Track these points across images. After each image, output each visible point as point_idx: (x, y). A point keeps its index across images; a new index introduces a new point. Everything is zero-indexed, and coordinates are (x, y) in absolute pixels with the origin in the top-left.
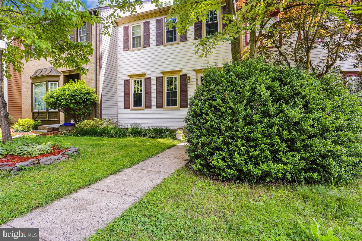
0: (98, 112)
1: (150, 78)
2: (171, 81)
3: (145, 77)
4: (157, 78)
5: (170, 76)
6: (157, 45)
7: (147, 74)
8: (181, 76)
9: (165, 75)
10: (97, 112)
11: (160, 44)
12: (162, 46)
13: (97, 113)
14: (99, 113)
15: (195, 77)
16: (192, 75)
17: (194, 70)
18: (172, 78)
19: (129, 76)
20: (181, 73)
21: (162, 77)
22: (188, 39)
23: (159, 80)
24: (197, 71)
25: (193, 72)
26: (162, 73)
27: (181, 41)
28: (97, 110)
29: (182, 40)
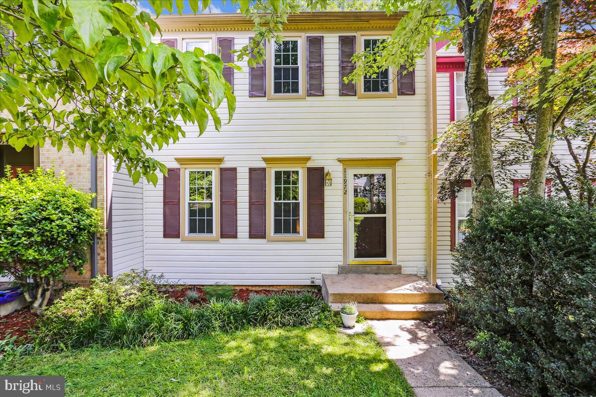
0: (102, 254)
1: (234, 170)
2: (285, 179)
3: (222, 166)
4: (251, 170)
5: (283, 168)
6: (251, 96)
7: (225, 160)
8: (310, 170)
9: (270, 166)
10: (99, 254)
11: (260, 95)
12: (265, 99)
13: (99, 258)
14: (106, 256)
15: (341, 174)
16: (335, 171)
17: (340, 161)
18: (287, 173)
19: (178, 160)
20: (310, 164)
21: (264, 170)
22: (326, 92)
23: (257, 176)
24: (346, 163)
25: (339, 163)
26: (265, 160)
27: (310, 95)
28: (99, 251)
29: (312, 92)
